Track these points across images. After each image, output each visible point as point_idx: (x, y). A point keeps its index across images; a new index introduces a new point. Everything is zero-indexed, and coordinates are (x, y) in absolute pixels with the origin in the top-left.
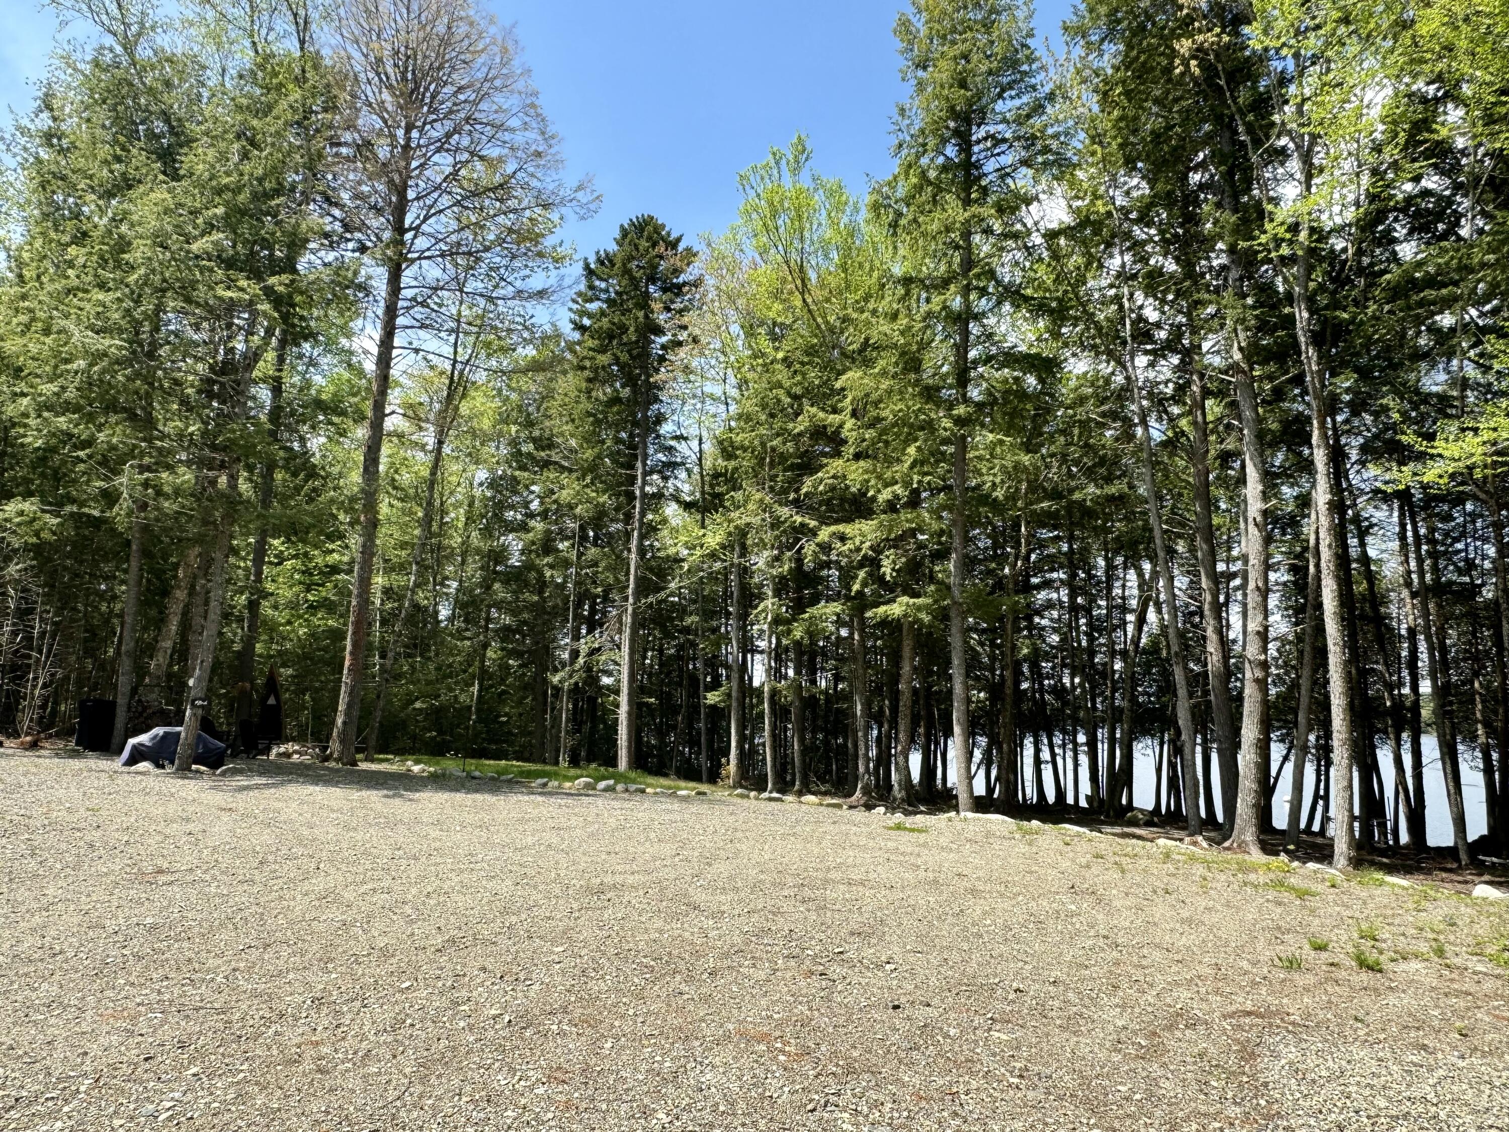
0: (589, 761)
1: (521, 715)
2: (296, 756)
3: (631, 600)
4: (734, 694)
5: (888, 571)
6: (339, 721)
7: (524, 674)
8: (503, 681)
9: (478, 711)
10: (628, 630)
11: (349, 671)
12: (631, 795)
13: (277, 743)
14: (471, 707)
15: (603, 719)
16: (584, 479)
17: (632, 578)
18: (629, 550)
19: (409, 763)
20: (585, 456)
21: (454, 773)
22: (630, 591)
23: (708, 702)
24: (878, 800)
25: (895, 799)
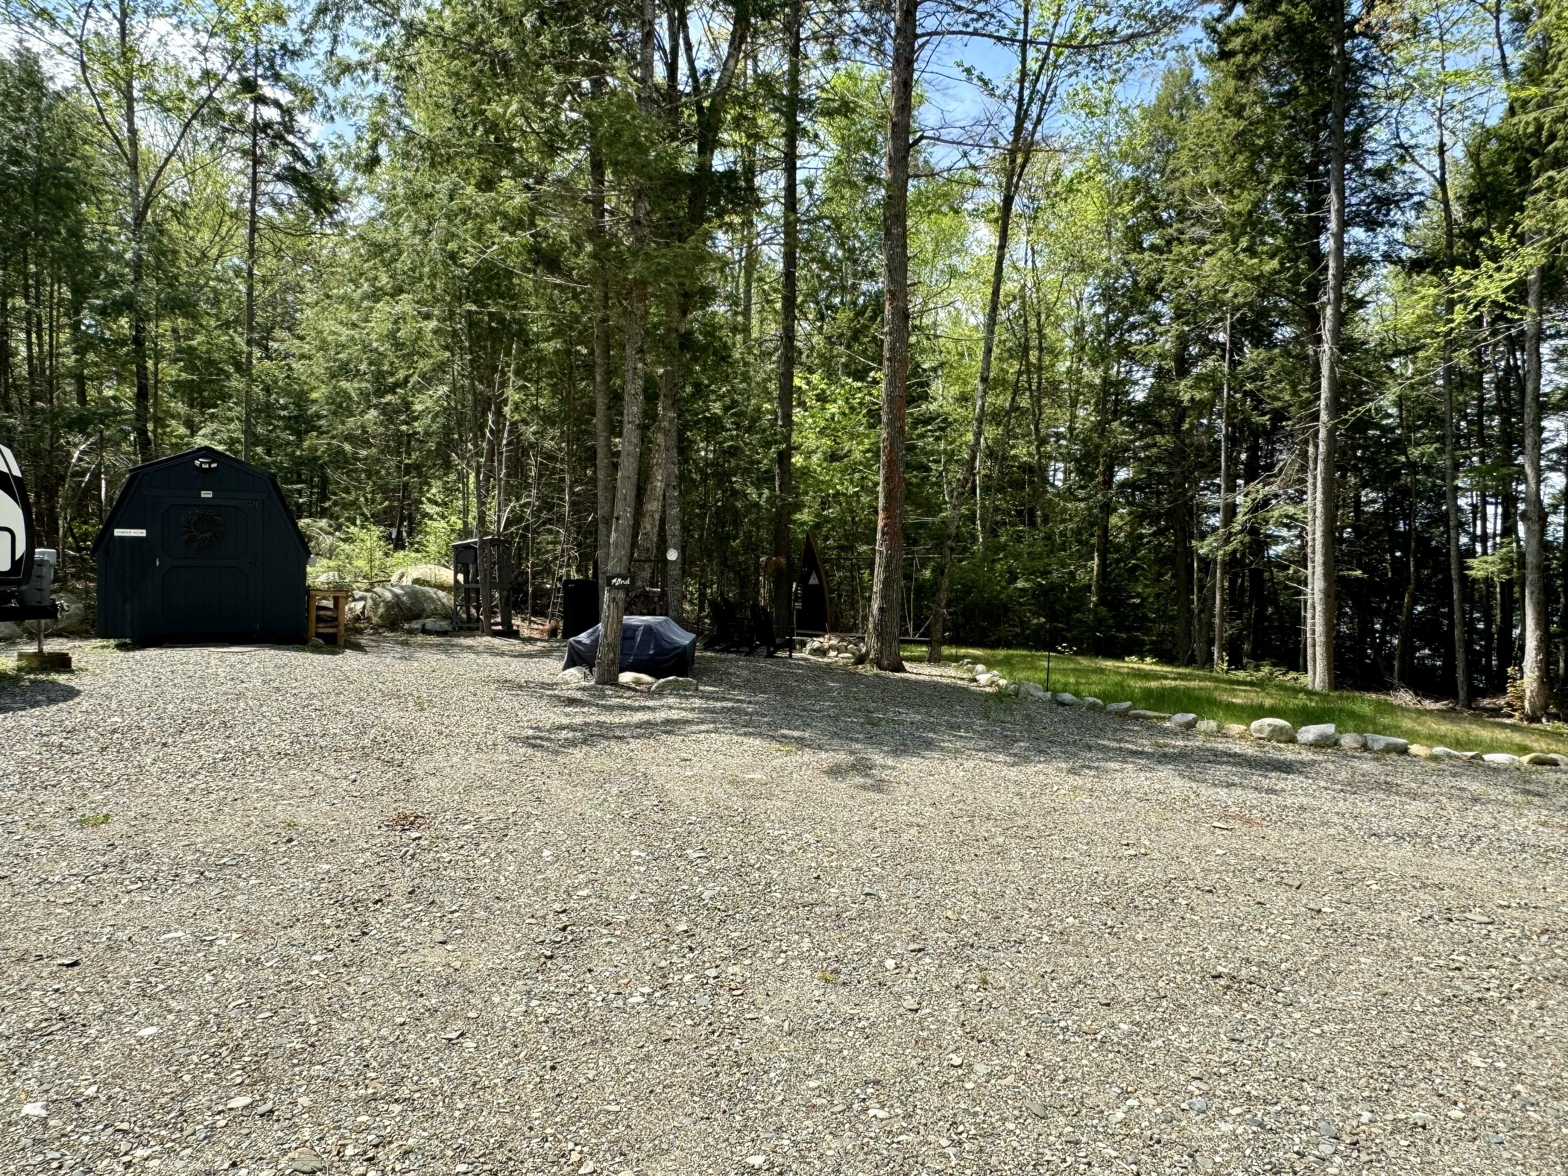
0: (1258, 658)
1: (1158, 596)
2: (833, 653)
3: (1324, 416)
4: (1530, 559)
6: (875, 606)
7: (1161, 545)
8: (1134, 551)
9: (1101, 590)
10: (1320, 465)
11: (883, 534)
12: (1377, 759)
13: (811, 636)
14: (1090, 586)
15: (1274, 602)
16: (1235, 241)
17: (1325, 383)
18: (1318, 340)
19: (980, 667)
20: (1238, 207)
21: (1032, 691)
22: (1322, 403)
23: (1472, 573)
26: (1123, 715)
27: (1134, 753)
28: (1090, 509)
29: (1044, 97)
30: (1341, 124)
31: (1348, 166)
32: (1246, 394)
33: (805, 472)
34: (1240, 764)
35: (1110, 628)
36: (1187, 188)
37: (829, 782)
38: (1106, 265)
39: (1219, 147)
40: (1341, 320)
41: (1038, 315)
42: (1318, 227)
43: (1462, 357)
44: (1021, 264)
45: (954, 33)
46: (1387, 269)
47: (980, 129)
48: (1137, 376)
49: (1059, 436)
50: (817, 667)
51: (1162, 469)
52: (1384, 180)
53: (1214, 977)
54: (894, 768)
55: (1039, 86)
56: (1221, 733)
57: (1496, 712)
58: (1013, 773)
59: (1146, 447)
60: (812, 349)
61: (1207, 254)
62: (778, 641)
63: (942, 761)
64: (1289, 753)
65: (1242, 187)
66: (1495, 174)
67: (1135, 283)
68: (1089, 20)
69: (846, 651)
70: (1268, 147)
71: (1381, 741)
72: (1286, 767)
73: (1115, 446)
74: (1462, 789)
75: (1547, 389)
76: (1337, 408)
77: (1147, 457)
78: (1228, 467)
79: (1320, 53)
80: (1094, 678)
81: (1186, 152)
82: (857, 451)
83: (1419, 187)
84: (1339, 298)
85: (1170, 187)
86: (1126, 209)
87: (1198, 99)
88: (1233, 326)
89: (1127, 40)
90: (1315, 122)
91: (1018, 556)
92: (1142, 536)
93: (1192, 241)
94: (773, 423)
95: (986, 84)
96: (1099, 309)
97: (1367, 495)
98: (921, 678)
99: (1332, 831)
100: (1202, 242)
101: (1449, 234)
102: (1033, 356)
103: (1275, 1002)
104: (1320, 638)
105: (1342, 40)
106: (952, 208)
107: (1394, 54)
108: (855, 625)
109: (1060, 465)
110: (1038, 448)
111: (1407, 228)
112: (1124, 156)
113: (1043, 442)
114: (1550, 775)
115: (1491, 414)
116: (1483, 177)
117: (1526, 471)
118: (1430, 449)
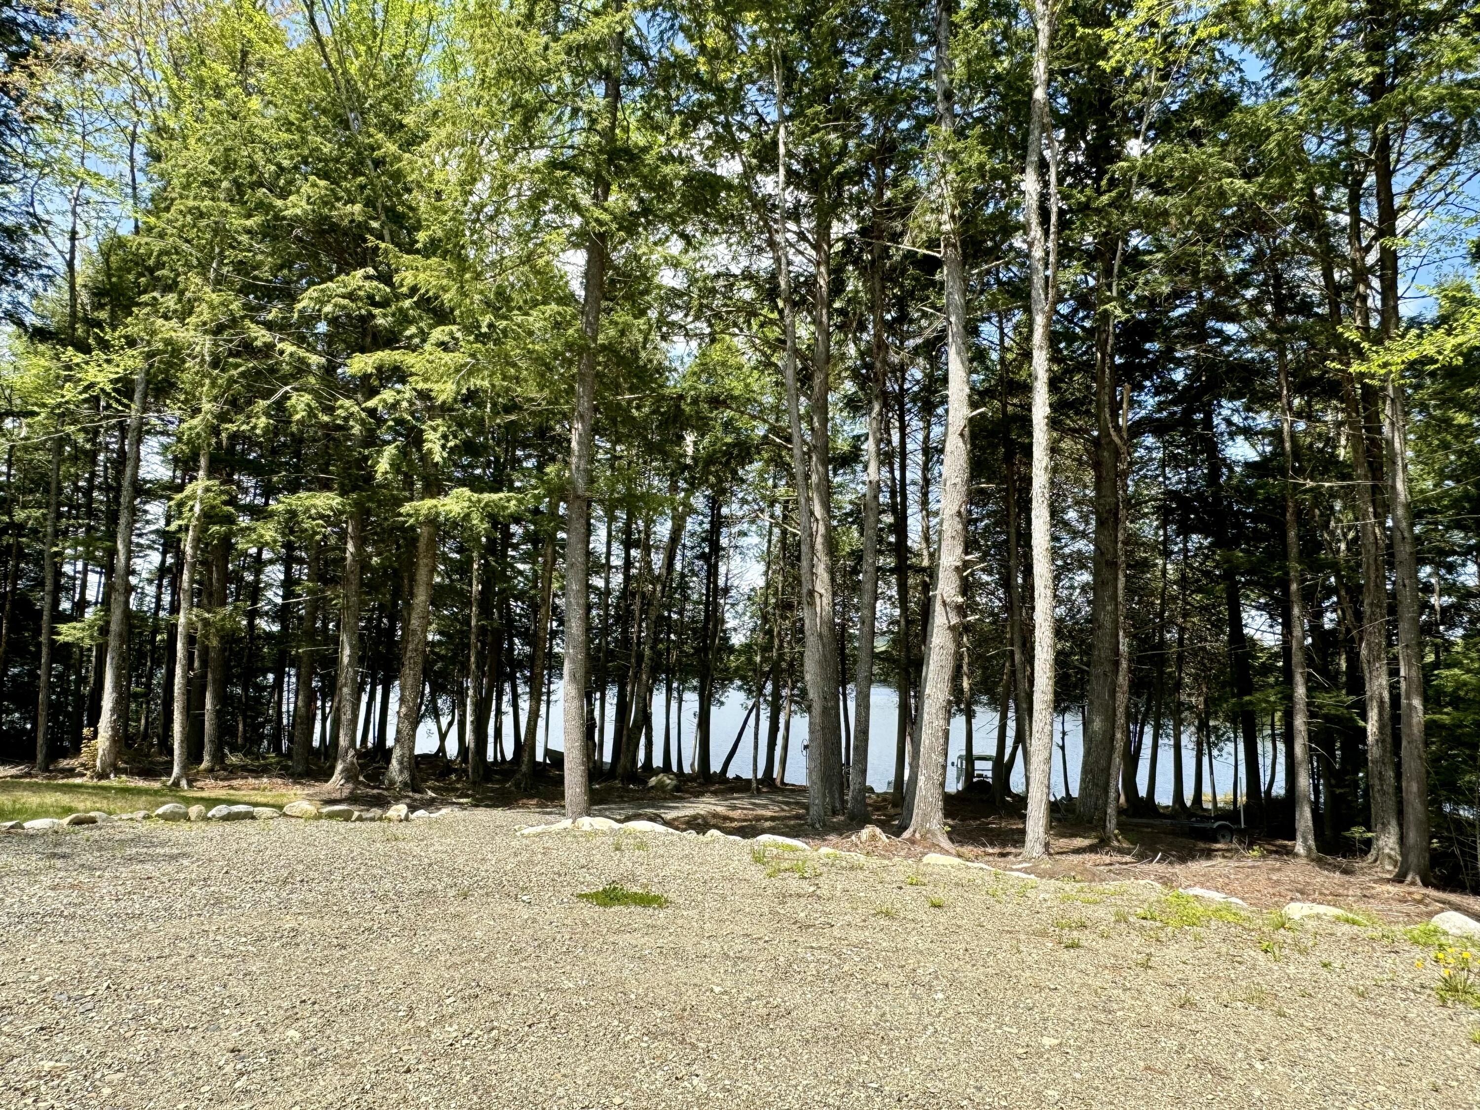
4: (115, 627)
5: (437, 448)
23: (61, 638)
24: (368, 786)
25: (392, 783)
43: (74, 432)
52: (13, 241)
57: (70, 772)
66: (119, 277)
75: (149, 477)
83: (50, 262)
101: (73, 314)
107: (36, 126)
111: (34, 296)
114: (84, 832)
115: (100, 489)
116: (109, 276)
117: (120, 546)
118: (37, 513)
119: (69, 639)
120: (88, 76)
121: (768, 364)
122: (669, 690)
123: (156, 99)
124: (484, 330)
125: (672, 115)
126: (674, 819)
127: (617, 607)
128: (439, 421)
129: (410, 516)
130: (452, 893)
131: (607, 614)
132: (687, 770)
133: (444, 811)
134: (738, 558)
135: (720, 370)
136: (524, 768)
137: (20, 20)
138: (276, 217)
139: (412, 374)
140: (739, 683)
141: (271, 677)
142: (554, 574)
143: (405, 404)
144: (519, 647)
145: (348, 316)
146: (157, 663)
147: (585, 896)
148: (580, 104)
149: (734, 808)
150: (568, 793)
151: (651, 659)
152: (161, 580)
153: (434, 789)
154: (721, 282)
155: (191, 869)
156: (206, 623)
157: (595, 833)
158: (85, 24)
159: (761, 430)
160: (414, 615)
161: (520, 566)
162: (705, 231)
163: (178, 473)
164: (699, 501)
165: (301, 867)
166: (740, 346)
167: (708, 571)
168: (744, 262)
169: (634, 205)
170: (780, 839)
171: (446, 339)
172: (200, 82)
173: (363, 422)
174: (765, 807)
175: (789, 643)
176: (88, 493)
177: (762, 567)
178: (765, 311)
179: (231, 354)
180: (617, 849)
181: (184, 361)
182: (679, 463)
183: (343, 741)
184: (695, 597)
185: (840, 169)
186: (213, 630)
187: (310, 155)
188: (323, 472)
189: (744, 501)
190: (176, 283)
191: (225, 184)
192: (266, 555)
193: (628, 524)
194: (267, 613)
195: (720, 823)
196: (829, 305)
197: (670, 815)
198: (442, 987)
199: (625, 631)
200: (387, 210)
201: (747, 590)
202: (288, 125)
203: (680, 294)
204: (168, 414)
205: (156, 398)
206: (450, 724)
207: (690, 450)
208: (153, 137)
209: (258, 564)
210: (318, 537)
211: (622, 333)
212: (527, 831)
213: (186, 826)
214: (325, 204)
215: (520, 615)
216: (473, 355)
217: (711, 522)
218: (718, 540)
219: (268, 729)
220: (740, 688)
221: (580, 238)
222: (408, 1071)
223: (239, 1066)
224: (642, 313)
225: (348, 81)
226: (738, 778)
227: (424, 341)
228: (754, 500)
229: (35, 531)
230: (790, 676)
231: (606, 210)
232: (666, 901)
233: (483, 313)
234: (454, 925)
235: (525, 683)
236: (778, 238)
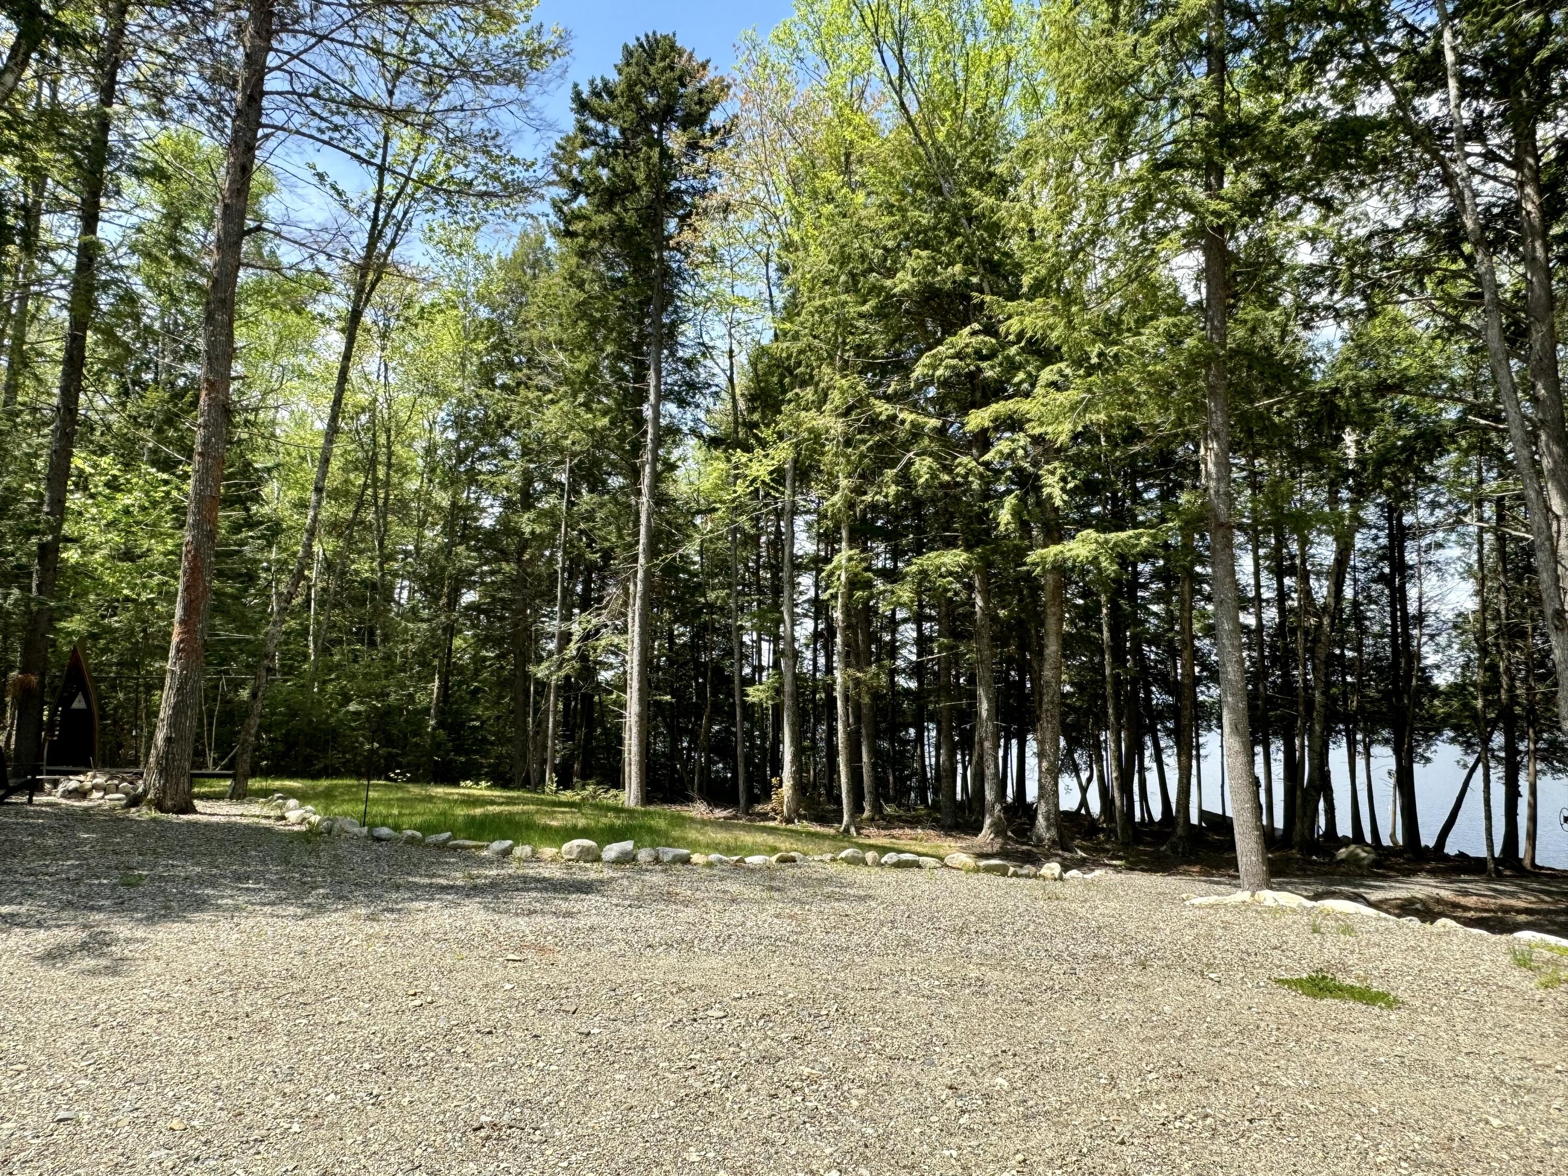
0: (585, 777)
1: (497, 718)
2: (96, 795)
3: (642, 560)
4: (787, 688)
5: (1057, 492)
6: (160, 737)
7: (502, 668)
9: (441, 712)
10: (638, 602)
11: (178, 650)
12: (665, 871)
13: (66, 773)
14: (428, 709)
15: (602, 724)
16: (575, 397)
17: (643, 530)
18: (639, 493)
19: (292, 802)
20: (577, 366)
21: (348, 827)
22: (641, 548)
23: (749, 699)
24: (1017, 842)
25: (1040, 840)
26: (442, 847)
27: (444, 889)
28: (433, 630)
29: (400, 223)
30: (659, 316)
31: (666, 352)
32: (581, 532)
33: (80, 571)
34: (546, 889)
35: (447, 752)
36: (535, 339)
37: (41, 970)
38: (460, 394)
39: (563, 310)
40: (657, 478)
41: (388, 431)
42: (641, 396)
43: (744, 521)
44: (373, 378)
45: (304, 135)
46: (692, 441)
47: (327, 237)
48: (485, 503)
49: (407, 554)
50: (71, 814)
51: (505, 594)
52: (691, 369)
53: (475, 1130)
54: (143, 941)
55: (394, 212)
56: (535, 858)
57: (764, 816)
58: (301, 928)
59: (492, 573)
60: (109, 427)
61: (552, 402)
62: (12, 782)
63: (212, 924)
64: (593, 872)
65: (581, 349)
66: (766, 381)
67: (486, 415)
68: (448, 167)
69: (117, 789)
70: (605, 319)
71: (668, 853)
72: (585, 888)
73: (460, 570)
74: (725, 892)
75: (800, 553)
76: (653, 552)
77: (493, 582)
78: (564, 597)
79: (645, 254)
80: (420, 808)
81: (535, 307)
82: (158, 550)
83: (717, 381)
84: (656, 459)
85: (522, 335)
86: (480, 346)
87: (549, 264)
88: (571, 470)
89: (481, 195)
90: (641, 310)
91: (352, 677)
92: (485, 659)
93: (539, 389)
94: (36, 509)
95: (340, 194)
96: (452, 435)
97: (678, 629)
98: (214, 819)
99: (615, 948)
100: (546, 390)
101: (736, 421)
102: (381, 473)
103: (532, 1142)
104: (635, 758)
105: (661, 249)
106: (293, 307)
107: (699, 271)
108: (137, 757)
109: (406, 583)
110: (381, 565)
111: (708, 411)
112: (480, 298)
113: (388, 558)
114: (789, 871)
115: (765, 568)
116: (759, 382)
117: (786, 617)
118: (723, 593)
119: (756, 700)
120: (731, 217)
121: (1455, 328)
122: (1352, 744)
123: (782, 220)
124: (1094, 360)
125: (1290, 65)
126: (1381, 902)
127: (1272, 647)
128: (1057, 464)
129: (1037, 564)
130: (1128, 960)
131: (1262, 657)
132: (1386, 841)
133: (1098, 872)
134: (1433, 577)
135: (1383, 350)
136: (1180, 831)
137: (683, 187)
138: (889, 296)
139: (1030, 420)
140: (1452, 734)
141: (912, 731)
142: (1194, 612)
143: (1020, 452)
144: (1159, 697)
145: (958, 375)
146: (818, 721)
147: (1285, 982)
148: (1180, 91)
149: (1466, 893)
150: (1242, 861)
151: (1325, 706)
152: (815, 643)
153: (1083, 849)
154: (1376, 242)
155: (878, 912)
156: (857, 682)
157: (1282, 910)
158: (726, 174)
159: (1452, 413)
160: (1047, 666)
161: (1154, 608)
162: (1348, 187)
163: (822, 546)
164: (1371, 513)
165: (973, 919)
166: (1409, 314)
167: (1392, 595)
168: (1406, 210)
169: (1255, 185)
170: (1552, 939)
171: (1056, 377)
172: (814, 194)
173: (981, 476)
174: (1512, 895)
175: (1524, 680)
176: (756, 573)
177: (1470, 585)
178: (1444, 264)
179: (861, 432)
180: (1315, 931)
181: (824, 445)
182: (1338, 469)
183: (989, 795)
184: (1376, 628)
185: (1544, 54)
186: (865, 689)
187: (911, 230)
188: (946, 530)
189: (1434, 505)
190: (812, 377)
191: (843, 278)
192: (900, 615)
193: (1278, 549)
194: (904, 671)
195: (1447, 910)
196: (1544, 234)
197: (1375, 896)
198: (1141, 1059)
199: (1286, 675)
200: (983, 262)
201: (1450, 616)
202: (890, 208)
203: (1322, 270)
204: (813, 495)
205: (801, 481)
206: (1090, 780)
207: (1352, 452)
208: (783, 254)
209: (893, 624)
210: (950, 594)
211: (1253, 330)
212: (1197, 901)
213: (865, 870)
214: (928, 272)
215: (1156, 662)
216: (1089, 390)
217: (1389, 536)
218: (1402, 556)
219: (914, 782)
220: (1453, 741)
221: (1193, 237)
222: (1123, 1143)
223: (959, 1104)
224: (1273, 303)
225: (938, 150)
226: (1462, 855)
227: (1033, 385)
228: (1450, 502)
229: (722, 609)
230: (1531, 724)
231: (1222, 199)
232: (1396, 1000)
233: (1094, 342)
234: (1138, 995)
235: (1168, 735)
236: (1458, 168)
